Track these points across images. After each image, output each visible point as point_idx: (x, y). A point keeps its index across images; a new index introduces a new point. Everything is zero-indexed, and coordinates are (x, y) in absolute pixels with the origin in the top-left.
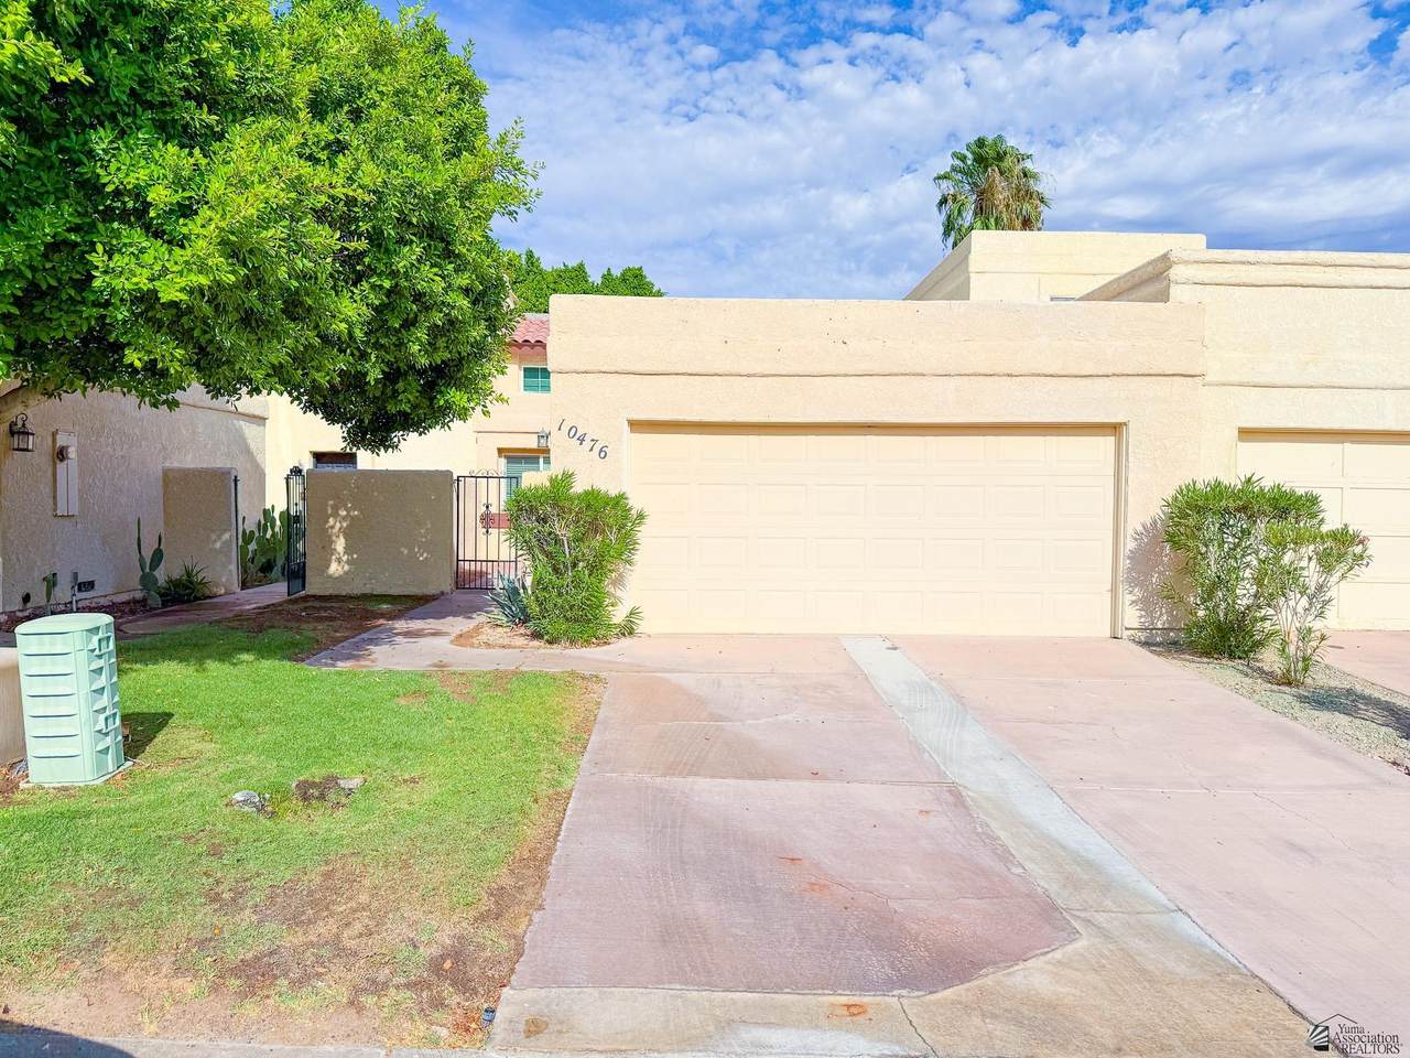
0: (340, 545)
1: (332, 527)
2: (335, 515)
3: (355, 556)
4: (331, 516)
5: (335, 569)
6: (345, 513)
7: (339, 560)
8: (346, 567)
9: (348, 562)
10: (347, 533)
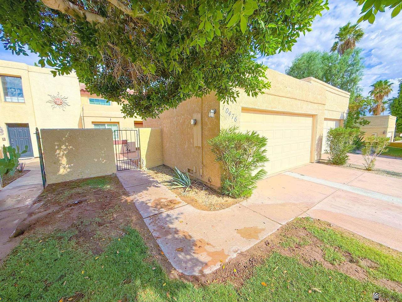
0: (64, 161)
1: (59, 154)
2: (60, 148)
3: (72, 165)
4: (57, 149)
5: (62, 171)
6: (65, 147)
7: (64, 168)
8: (68, 170)
9: (69, 168)
10: (67, 156)
